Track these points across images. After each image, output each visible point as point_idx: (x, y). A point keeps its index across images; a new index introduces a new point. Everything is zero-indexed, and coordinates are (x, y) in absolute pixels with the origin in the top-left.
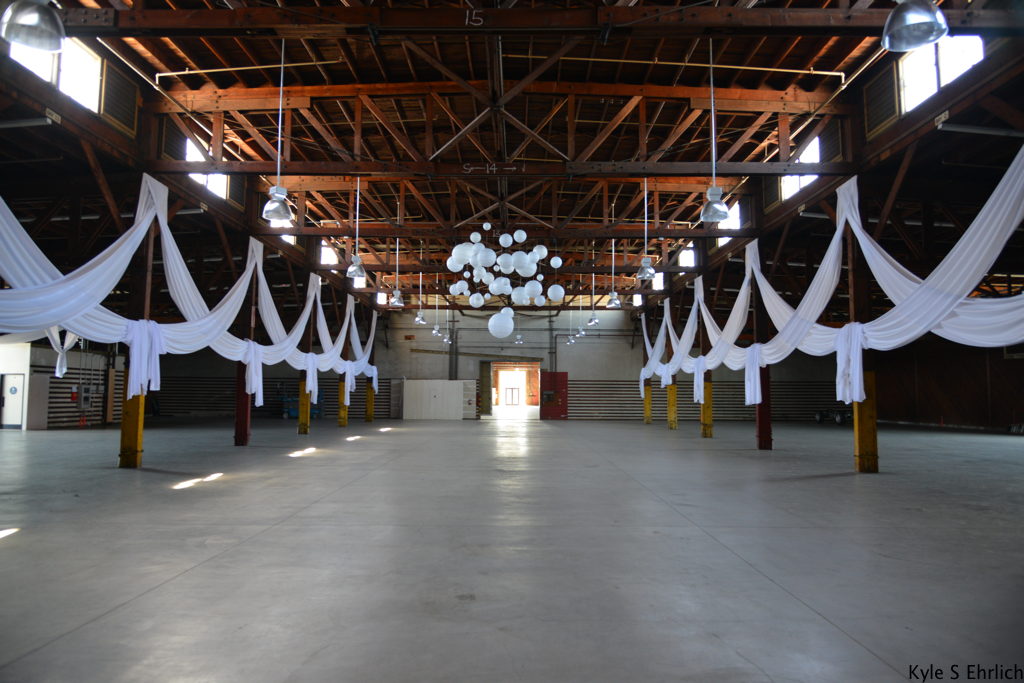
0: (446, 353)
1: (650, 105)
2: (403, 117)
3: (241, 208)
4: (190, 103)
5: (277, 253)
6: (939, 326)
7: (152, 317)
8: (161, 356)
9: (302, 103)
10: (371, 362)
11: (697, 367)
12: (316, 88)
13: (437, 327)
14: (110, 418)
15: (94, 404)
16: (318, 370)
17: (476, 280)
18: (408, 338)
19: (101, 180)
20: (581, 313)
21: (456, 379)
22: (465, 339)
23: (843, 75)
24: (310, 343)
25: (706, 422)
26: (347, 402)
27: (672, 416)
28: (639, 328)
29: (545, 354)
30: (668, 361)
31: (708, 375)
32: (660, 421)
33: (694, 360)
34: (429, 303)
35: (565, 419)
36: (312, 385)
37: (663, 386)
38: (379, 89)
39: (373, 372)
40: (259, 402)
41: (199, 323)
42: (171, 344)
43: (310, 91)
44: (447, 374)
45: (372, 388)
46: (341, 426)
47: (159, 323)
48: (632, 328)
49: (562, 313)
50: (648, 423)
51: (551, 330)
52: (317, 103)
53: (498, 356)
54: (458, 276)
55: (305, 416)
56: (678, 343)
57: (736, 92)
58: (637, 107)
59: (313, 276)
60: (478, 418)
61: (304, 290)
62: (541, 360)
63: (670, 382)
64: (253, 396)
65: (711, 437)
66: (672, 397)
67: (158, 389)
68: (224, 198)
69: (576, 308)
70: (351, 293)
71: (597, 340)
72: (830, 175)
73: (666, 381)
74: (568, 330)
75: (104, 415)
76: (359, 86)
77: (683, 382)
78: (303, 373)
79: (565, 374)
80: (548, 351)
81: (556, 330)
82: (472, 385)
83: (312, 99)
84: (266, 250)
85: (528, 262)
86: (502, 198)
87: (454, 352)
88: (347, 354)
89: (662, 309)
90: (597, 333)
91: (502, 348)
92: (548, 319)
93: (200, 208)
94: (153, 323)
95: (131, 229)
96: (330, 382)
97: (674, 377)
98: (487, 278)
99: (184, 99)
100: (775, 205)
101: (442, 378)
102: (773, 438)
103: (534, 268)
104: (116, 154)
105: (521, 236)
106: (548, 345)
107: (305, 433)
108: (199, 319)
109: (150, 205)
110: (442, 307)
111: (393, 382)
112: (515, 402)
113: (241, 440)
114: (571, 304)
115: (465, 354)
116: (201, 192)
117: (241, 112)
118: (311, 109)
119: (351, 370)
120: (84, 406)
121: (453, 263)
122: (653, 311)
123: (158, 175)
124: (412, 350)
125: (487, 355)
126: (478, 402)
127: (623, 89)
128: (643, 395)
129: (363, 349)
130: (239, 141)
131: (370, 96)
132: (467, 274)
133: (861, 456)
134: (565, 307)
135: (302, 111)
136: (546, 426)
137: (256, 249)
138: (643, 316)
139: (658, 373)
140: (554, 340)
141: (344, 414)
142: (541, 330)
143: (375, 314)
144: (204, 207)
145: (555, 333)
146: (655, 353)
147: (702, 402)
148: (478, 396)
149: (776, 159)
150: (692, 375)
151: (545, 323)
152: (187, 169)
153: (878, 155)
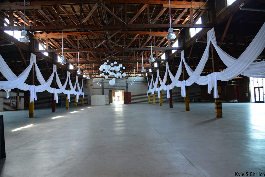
0: (101, 88)
1: (141, 36)
2: (88, 38)
3: (51, 58)
4: (40, 37)
5: (59, 67)
6: (196, 81)
7: (34, 85)
8: (36, 93)
9: (66, 37)
10: (82, 91)
11: (158, 90)
12: (69, 33)
13: (98, 83)
15: (14, 105)
16: (70, 94)
17: (106, 72)
18: (91, 85)
19: (22, 55)
20: (133, 78)
21: (104, 95)
22: (105, 85)
23: (179, 30)
24: (68, 88)
25: (161, 102)
26: (77, 101)
27: (154, 101)
28: (147, 81)
29: (125, 88)
30: (153, 89)
31: (161, 92)
32: (152, 103)
33: (158, 88)
34: (96, 77)
35: (131, 103)
36: (69, 98)
37: (152, 95)
38: (83, 33)
39: (83, 94)
40: (57, 102)
41: (44, 85)
42: (38, 90)
43: (67, 34)
44: (101, 94)
45: (83, 98)
46: (76, 107)
47: (36, 85)
48: (146, 81)
49: (129, 78)
50: (150, 103)
51: (126, 82)
52: (69, 37)
53: (114, 89)
54: (102, 72)
55: (67, 105)
56: (154, 84)
57: (159, 32)
58: (138, 36)
60: (109, 104)
61: (66, 75)
62: (124, 89)
63: (153, 94)
64: (56, 101)
65: (162, 106)
66: (154, 97)
67: (36, 100)
68: (47, 56)
69: (132, 77)
70: (77, 75)
71: (138, 84)
72: (179, 50)
73: (153, 93)
74: (130, 82)
75: (17, 107)
76: (78, 33)
77: (156, 93)
78: (67, 95)
79: (130, 93)
80: (126, 87)
81: (127, 82)
82: (108, 96)
83: (68, 35)
84: (57, 67)
85: (117, 69)
86: (111, 55)
87: (103, 88)
88: (77, 90)
89: (151, 76)
90: (137, 82)
91: (115, 87)
92: (125, 79)
93: (42, 59)
94: (34, 86)
95: (29, 65)
96: (73, 97)
97: (154, 92)
98: (109, 72)
99: (39, 36)
100: (171, 54)
101: (100, 95)
102: (173, 105)
103: (119, 69)
104: (25, 49)
105: (115, 63)
106: (126, 86)
107: (68, 109)
108: (44, 84)
109: (33, 60)
110: (99, 78)
111: (88, 96)
112: (119, 100)
113: (54, 111)
114: (131, 76)
115: (105, 89)
116: (43, 55)
117: (52, 39)
118: (68, 38)
119: (78, 94)
120: (12, 105)
121: (101, 69)
122: (149, 77)
123: (34, 53)
124: (92, 88)
125: (111, 89)
126: (109, 100)
127: (135, 32)
128: (148, 97)
129: (80, 89)
130: (51, 43)
131: (81, 35)
132: (104, 71)
133: (186, 108)
134: (129, 76)
135: (66, 38)
136: (125, 105)
137: (55, 67)
138: (148, 78)
139: (151, 92)
140: (127, 84)
141: (76, 104)
142: (124, 82)
143: (83, 80)
144: (43, 59)
145: (127, 83)
146: (150, 87)
147: (159, 98)
148: (109, 99)
149: (168, 47)
150: (157, 92)
151: (125, 80)
152: (40, 52)
153: (188, 46)
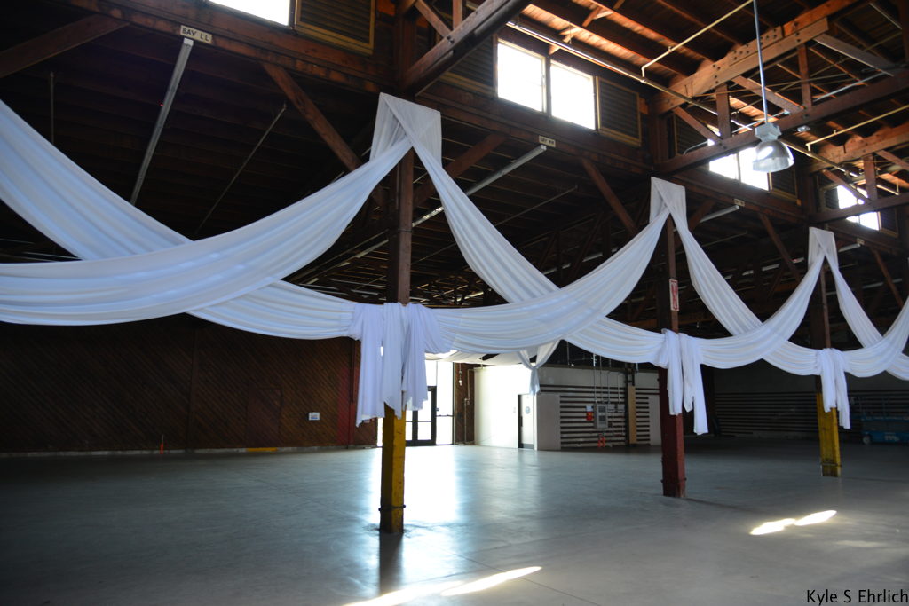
5: (733, 205)
14: (633, 440)
15: (614, 424)
40: (701, 426)
47: (432, 307)
55: (832, 446)
59: (814, 233)
68: (591, 127)
75: (627, 436)
107: (834, 474)
120: (601, 426)
137: (669, 195)
144: (546, 143)
